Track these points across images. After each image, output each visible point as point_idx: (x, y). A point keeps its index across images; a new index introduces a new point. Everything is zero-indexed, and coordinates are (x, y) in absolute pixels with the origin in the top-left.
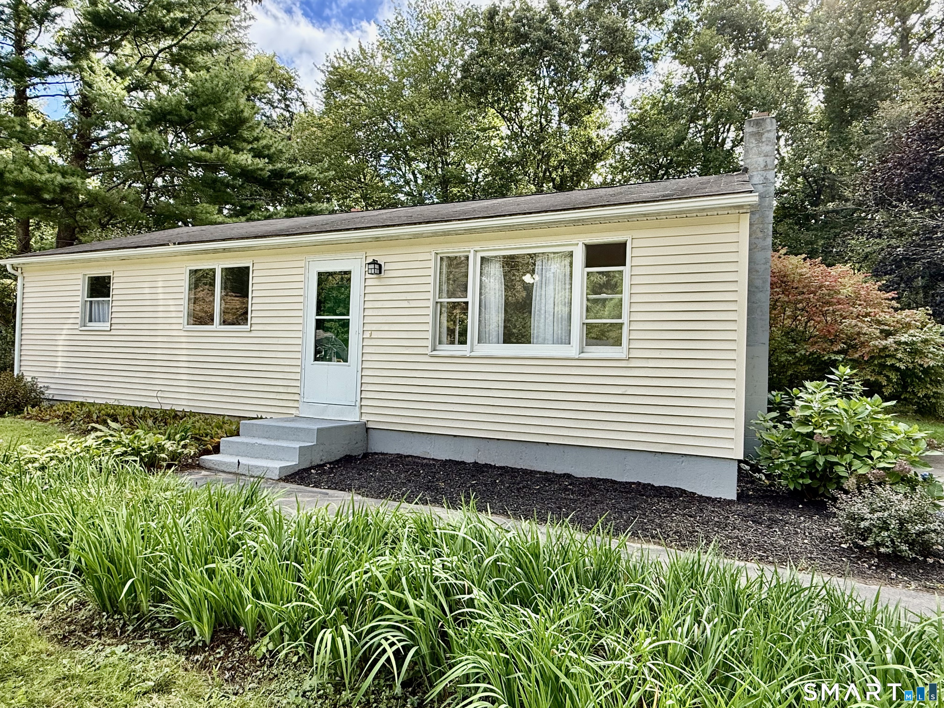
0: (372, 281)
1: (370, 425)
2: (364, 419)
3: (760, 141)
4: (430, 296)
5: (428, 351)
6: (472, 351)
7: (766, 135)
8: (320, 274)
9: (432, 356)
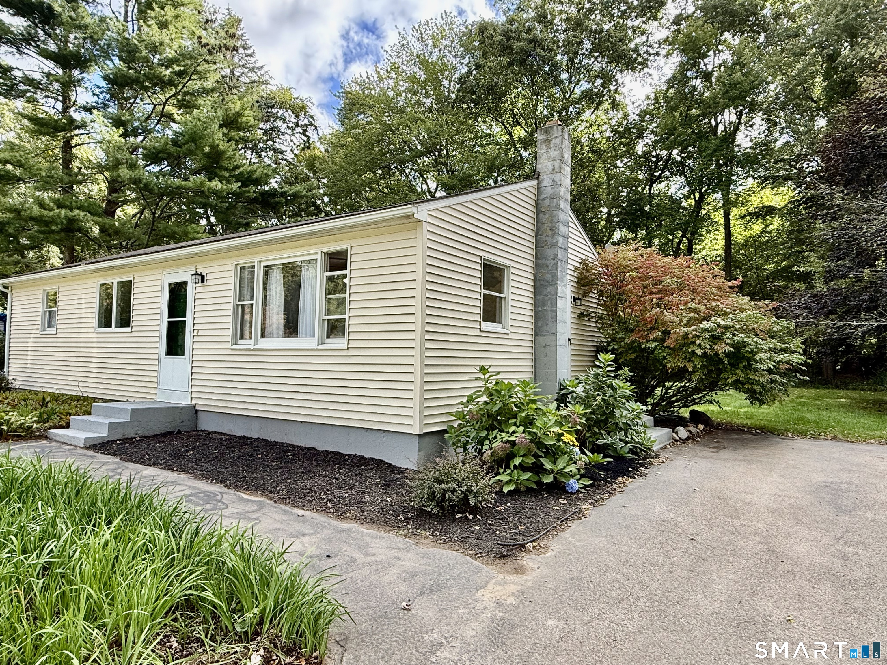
0: (200, 288)
1: (198, 408)
2: (194, 402)
3: (548, 147)
4: (231, 300)
5: (229, 345)
6: (255, 344)
7: (553, 141)
8: (170, 284)
9: (233, 350)
